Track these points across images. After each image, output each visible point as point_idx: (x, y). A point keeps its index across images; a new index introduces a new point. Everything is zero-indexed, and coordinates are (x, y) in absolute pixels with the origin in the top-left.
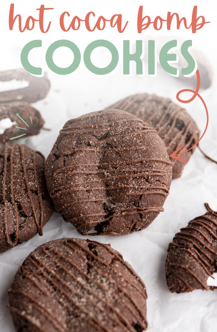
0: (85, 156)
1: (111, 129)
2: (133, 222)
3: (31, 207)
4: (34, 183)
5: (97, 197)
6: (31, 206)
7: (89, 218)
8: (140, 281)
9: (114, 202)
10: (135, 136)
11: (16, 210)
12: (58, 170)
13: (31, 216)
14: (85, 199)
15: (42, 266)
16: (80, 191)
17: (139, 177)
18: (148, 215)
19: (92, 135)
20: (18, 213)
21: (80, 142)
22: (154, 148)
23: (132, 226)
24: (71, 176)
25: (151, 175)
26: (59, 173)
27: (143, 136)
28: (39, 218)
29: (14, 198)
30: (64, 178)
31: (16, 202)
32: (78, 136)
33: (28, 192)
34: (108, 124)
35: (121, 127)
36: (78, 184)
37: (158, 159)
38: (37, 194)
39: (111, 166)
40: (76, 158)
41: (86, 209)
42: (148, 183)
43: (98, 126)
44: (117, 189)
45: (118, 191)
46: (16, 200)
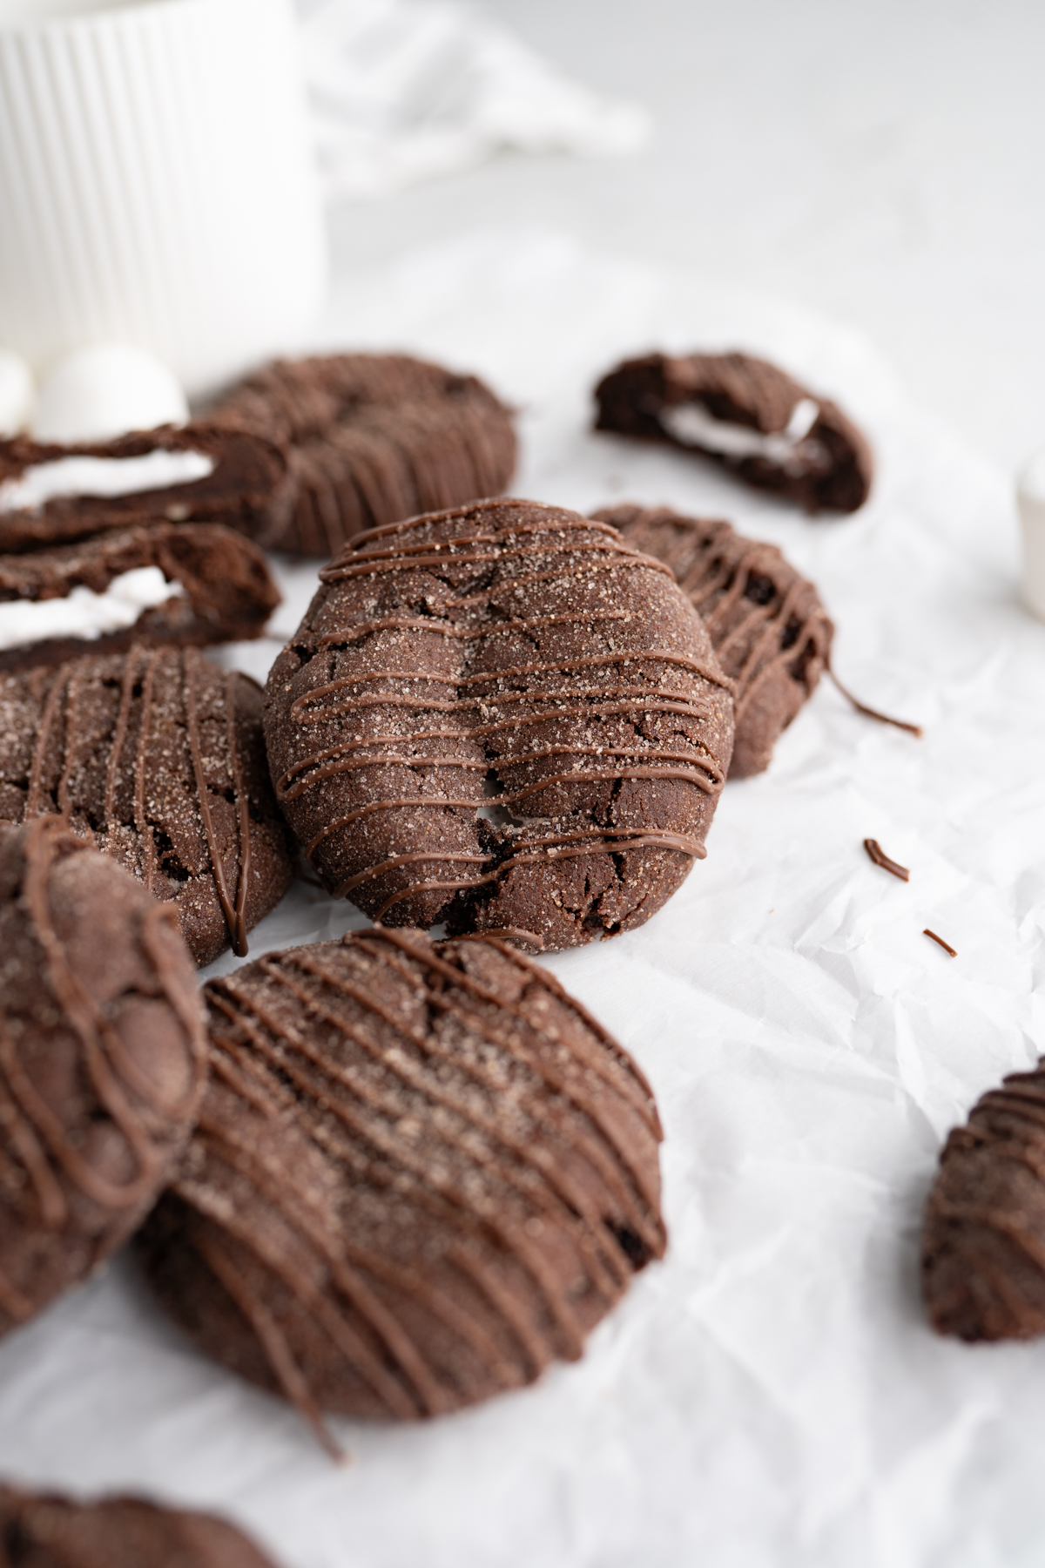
0: (410, 647)
1: (503, 554)
2: (587, 888)
3: (206, 841)
4: (224, 762)
5: (452, 793)
6: (204, 838)
7: (422, 869)
8: (632, 1071)
9: (518, 818)
10: (592, 578)
11: (147, 850)
12: (309, 692)
13: (204, 872)
14: (406, 794)
15: (250, 1012)
16: (388, 764)
17: (610, 715)
18: (648, 865)
19: (434, 575)
20: (156, 861)
21: (392, 601)
22: (664, 619)
23: (585, 907)
24: (354, 715)
25: (655, 712)
26: (311, 705)
27: (621, 578)
28: (234, 883)
29: (144, 811)
30: (330, 722)
31: (150, 822)
32: (383, 582)
33: (199, 788)
34: (493, 538)
35: (540, 547)
36: (382, 740)
37: (677, 656)
38: (230, 797)
39: (504, 684)
40: (375, 651)
41: (409, 833)
42: (641, 739)
43: (457, 546)
44: (527, 764)
45: (530, 769)
46: (153, 817)
